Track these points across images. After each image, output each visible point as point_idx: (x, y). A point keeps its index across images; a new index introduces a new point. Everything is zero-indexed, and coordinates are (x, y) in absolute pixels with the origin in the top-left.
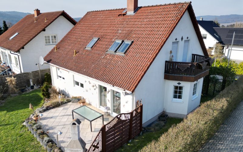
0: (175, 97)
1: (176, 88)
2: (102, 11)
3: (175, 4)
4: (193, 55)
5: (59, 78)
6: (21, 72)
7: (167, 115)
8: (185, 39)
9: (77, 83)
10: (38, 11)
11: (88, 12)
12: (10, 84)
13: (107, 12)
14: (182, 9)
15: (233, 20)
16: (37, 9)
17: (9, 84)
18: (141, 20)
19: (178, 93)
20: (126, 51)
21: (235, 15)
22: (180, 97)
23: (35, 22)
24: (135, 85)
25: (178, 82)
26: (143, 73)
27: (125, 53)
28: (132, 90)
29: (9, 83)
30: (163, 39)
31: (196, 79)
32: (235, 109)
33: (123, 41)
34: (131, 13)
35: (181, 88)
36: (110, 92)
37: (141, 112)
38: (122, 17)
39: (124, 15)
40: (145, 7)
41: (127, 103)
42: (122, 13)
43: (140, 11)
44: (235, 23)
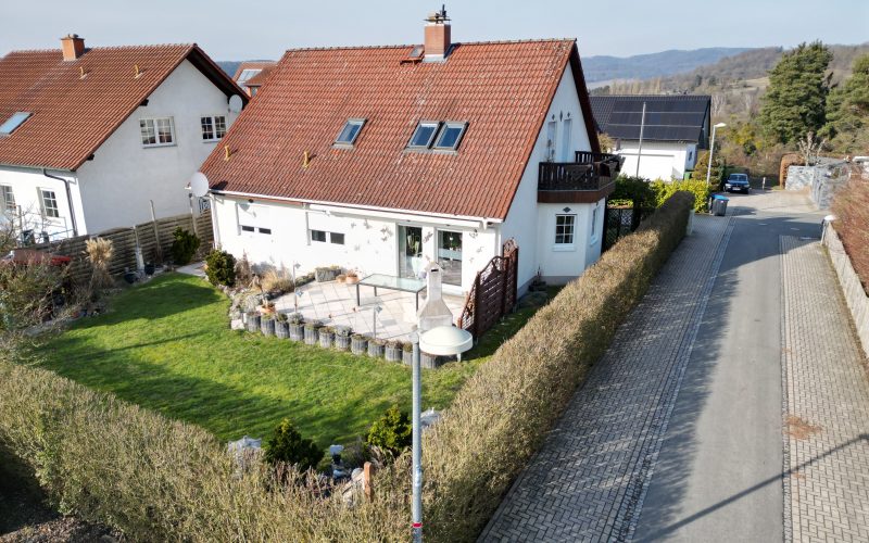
0: (559, 240)
1: (560, 220)
2: (339, 49)
3: (542, 42)
4: (577, 153)
5: (244, 232)
6: (75, 233)
7: (544, 283)
8: (565, 117)
9: (319, 236)
10: (78, 42)
11: (288, 53)
12: (96, 259)
13: (359, 53)
14: (560, 54)
15: (604, 74)
16: (76, 36)
17: (92, 261)
18: (470, 75)
19: (564, 230)
20: (459, 145)
21: (608, 58)
22: (568, 240)
23: (83, 77)
24: (507, 206)
25: (565, 206)
26: (516, 183)
27: (456, 149)
28: (502, 216)
29: (92, 257)
30: (538, 115)
31: (596, 200)
32: (665, 262)
33: (441, 124)
34: (435, 57)
35: (570, 219)
36: (432, 239)
37: (516, 264)
38: (414, 68)
39: (417, 62)
40: (468, 45)
41: (479, 251)
42: (410, 59)
43: (457, 54)
44: (610, 83)
